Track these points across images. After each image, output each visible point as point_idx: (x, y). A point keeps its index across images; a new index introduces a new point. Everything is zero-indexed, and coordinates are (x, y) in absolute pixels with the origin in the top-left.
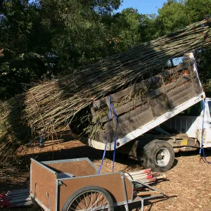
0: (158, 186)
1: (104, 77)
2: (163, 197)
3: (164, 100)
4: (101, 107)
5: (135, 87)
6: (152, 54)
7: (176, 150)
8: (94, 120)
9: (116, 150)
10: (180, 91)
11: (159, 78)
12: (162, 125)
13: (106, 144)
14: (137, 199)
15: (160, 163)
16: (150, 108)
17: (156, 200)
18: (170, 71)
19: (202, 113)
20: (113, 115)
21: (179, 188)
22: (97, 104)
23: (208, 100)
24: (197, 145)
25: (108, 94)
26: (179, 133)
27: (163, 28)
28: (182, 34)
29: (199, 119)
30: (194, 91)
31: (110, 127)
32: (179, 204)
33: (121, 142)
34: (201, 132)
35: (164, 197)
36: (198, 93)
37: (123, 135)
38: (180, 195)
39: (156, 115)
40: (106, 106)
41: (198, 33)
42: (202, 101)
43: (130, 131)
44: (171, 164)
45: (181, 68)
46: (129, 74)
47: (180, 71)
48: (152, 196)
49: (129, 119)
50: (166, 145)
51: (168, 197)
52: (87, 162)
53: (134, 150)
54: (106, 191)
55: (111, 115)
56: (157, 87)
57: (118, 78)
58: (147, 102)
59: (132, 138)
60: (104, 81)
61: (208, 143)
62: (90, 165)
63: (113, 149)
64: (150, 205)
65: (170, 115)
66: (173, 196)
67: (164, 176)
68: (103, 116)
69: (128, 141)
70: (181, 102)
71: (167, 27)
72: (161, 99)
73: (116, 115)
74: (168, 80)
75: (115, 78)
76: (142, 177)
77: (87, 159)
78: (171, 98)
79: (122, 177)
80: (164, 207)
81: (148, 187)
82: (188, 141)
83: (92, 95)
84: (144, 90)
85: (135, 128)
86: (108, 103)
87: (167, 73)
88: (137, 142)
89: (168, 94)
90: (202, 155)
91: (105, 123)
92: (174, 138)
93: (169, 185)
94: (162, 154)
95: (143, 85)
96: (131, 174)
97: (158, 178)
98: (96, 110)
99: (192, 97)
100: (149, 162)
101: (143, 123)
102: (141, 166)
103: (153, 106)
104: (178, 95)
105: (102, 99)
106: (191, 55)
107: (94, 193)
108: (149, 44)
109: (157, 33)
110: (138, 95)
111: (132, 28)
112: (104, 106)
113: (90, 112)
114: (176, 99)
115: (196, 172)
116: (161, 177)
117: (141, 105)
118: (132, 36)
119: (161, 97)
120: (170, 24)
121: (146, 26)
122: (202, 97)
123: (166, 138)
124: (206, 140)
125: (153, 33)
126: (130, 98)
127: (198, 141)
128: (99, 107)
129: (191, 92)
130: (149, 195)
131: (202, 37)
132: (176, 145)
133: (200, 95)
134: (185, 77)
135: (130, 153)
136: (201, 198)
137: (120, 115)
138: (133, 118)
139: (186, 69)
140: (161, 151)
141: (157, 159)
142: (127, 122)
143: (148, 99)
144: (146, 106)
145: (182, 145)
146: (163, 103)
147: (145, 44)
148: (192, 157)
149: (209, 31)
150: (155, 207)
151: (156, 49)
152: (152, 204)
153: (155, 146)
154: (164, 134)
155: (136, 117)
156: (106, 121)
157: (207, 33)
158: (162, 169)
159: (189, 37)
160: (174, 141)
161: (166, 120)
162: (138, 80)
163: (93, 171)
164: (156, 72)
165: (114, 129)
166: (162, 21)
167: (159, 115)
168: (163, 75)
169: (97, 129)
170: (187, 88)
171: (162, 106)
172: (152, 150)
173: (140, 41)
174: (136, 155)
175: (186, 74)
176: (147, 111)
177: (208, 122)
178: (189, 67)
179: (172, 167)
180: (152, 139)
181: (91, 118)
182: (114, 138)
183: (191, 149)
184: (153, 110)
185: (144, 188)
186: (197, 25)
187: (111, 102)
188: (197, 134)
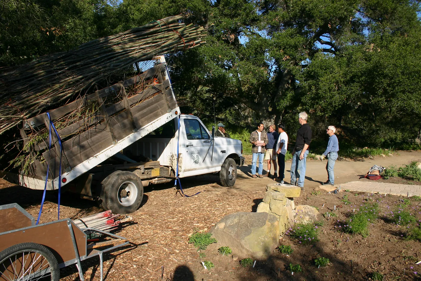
0: (124, 232)
1: (41, 84)
2: (129, 246)
3: (127, 118)
4: (35, 128)
5: (86, 99)
6: (109, 54)
7: (146, 183)
8: (26, 147)
9: (62, 188)
10: (148, 105)
11: (120, 88)
12: (126, 151)
13: (46, 181)
14: (93, 254)
15: (124, 202)
16: (108, 129)
17: (121, 251)
18: (135, 79)
19: (177, 133)
20: (55, 139)
21: (150, 232)
22: (30, 123)
23: (184, 116)
24: (172, 174)
25: (47, 108)
26: (148, 161)
27: (127, 21)
28: (152, 30)
29: (173, 141)
30: (166, 106)
31: (51, 157)
32: (150, 253)
33: (68, 177)
34: (176, 157)
35: (131, 246)
36: (171, 107)
37: (70, 167)
38: (152, 240)
39: (116, 138)
40: (44, 126)
41: (171, 30)
42: (176, 118)
43: (81, 161)
44: (140, 202)
45: (148, 76)
46: (77, 81)
47: (148, 79)
48: (116, 246)
49: (78, 144)
50: (132, 177)
51: (136, 246)
52: (15, 210)
53: (88, 186)
54: (45, 249)
55: (52, 140)
56: (117, 100)
57: (61, 87)
58: (103, 120)
59: (84, 171)
60: (40, 90)
61: (185, 171)
62: (20, 213)
63: (57, 187)
64: (112, 260)
65: (135, 137)
66: (143, 243)
67: (130, 218)
68: (39, 141)
69: (79, 175)
70: (150, 120)
71: (133, 20)
72: (122, 117)
73: (59, 139)
74: (132, 90)
75: (57, 86)
76: (100, 223)
77: (15, 205)
78: (137, 115)
79: (69, 226)
80: (131, 259)
81: (109, 236)
82: (160, 171)
83: (22, 110)
84: (98, 104)
85: (87, 157)
86: (47, 123)
87: (130, 82)
88: (91, 175)
89: (132, 109)
90: (178, 187)
91: (43, 151)
92: (142, 167)
93: (137, 229)
94: (127, 190)
95: (98, 96)
96: (84, 220)
97: (122, 221)
98: (28, 132)
99: (163, 114)
100: (109, 202)
101: (99, 149)
102: (99, 208)
103: (112, 125)
104: (145, 111)
105: (38, 116)
106: (162, 59)
107: (26, 253)
108: (107, 41)
109: (120, 27)
110: (91, 110)
111: (84, 17)
112: (40, 127)
113: (19, 136)
114: (143, 115)
115: (171, 209)
116: (126, 220)
117: (95, 124)
118: (84, 28)
119: (123, 113)
120: (137, 16)
121: (105, 16)
122: (176, 113)
123: (132, 167)
124: (183, 169)
125: (114, 26)
126: (79, 115)
127: (172, 170)
128: (32, 128)
129: (161, 106)
130: (112, 246)
131: (176, 36)
132: (145, 177)
133: (174, 110)
134: (154, 88)
135: (83, 192)
136: (177, 241)
137: (66, 139)
138: (85, 143)
139: (155, 77)
140: (126, 185)
141: (120, 197)
142: (75, 149)
143: (105, 116)
144: (102, 126)
145: (152, 176)
146: (126, 121)
147: (102, 40)
148: (166, 191)
149: (185, 29)
150: (119, 261)
151: (115, 47)
152: (115, 257)
153: (117, 180)
154: (128, 163)
155: (89, 141)
156: (44, 148)
157: (182, 32)
158: (128, 210)
159: (160, 35)
160: (142, 171)
161: (130, 144)
162: (91, 90)
163: (27, 222)
164: (116, 79)
165: (58, 159)
166: (126, 10)
167: (120, 138)
168: (125, 84)
169: (32, 160)
170: (157, 101)
171: (124, 126)
172: (113, 185)
173: (95, 36)
174: (90, 194)
175: (155, 84)
176: (104, 132)
177: (184, 145)
178: (160, 75)
179: (141, 206)
180: (113, 170)
181: (22, 144)
182: (58, 172)
183: (164, 180)
184: (112, 131)
185: (103, 237)
186: (170, 20)
187: (51, 122)
188: (172, 161)
